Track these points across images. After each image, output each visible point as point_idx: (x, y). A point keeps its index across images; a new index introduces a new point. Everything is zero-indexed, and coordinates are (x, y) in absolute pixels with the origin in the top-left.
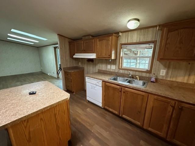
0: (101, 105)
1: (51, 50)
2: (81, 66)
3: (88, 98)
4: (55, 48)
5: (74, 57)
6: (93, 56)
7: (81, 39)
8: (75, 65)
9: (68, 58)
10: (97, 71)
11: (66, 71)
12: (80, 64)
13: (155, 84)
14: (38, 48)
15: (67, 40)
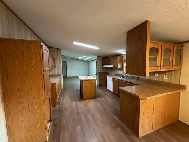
0: (112, 90)
1: (94, 63)
2: (108, 72)
3: (107, 88)
4: (96, 62)
5: (104, 66)
6: (111, 66)
7: (107, 57)
8: (105, 71)
9: (101, 67)
10: (115, 74)
11: (100, 74)
12: (107, 71)
13: (137, 80)
14: (88, 62)
15: (101, 58)
